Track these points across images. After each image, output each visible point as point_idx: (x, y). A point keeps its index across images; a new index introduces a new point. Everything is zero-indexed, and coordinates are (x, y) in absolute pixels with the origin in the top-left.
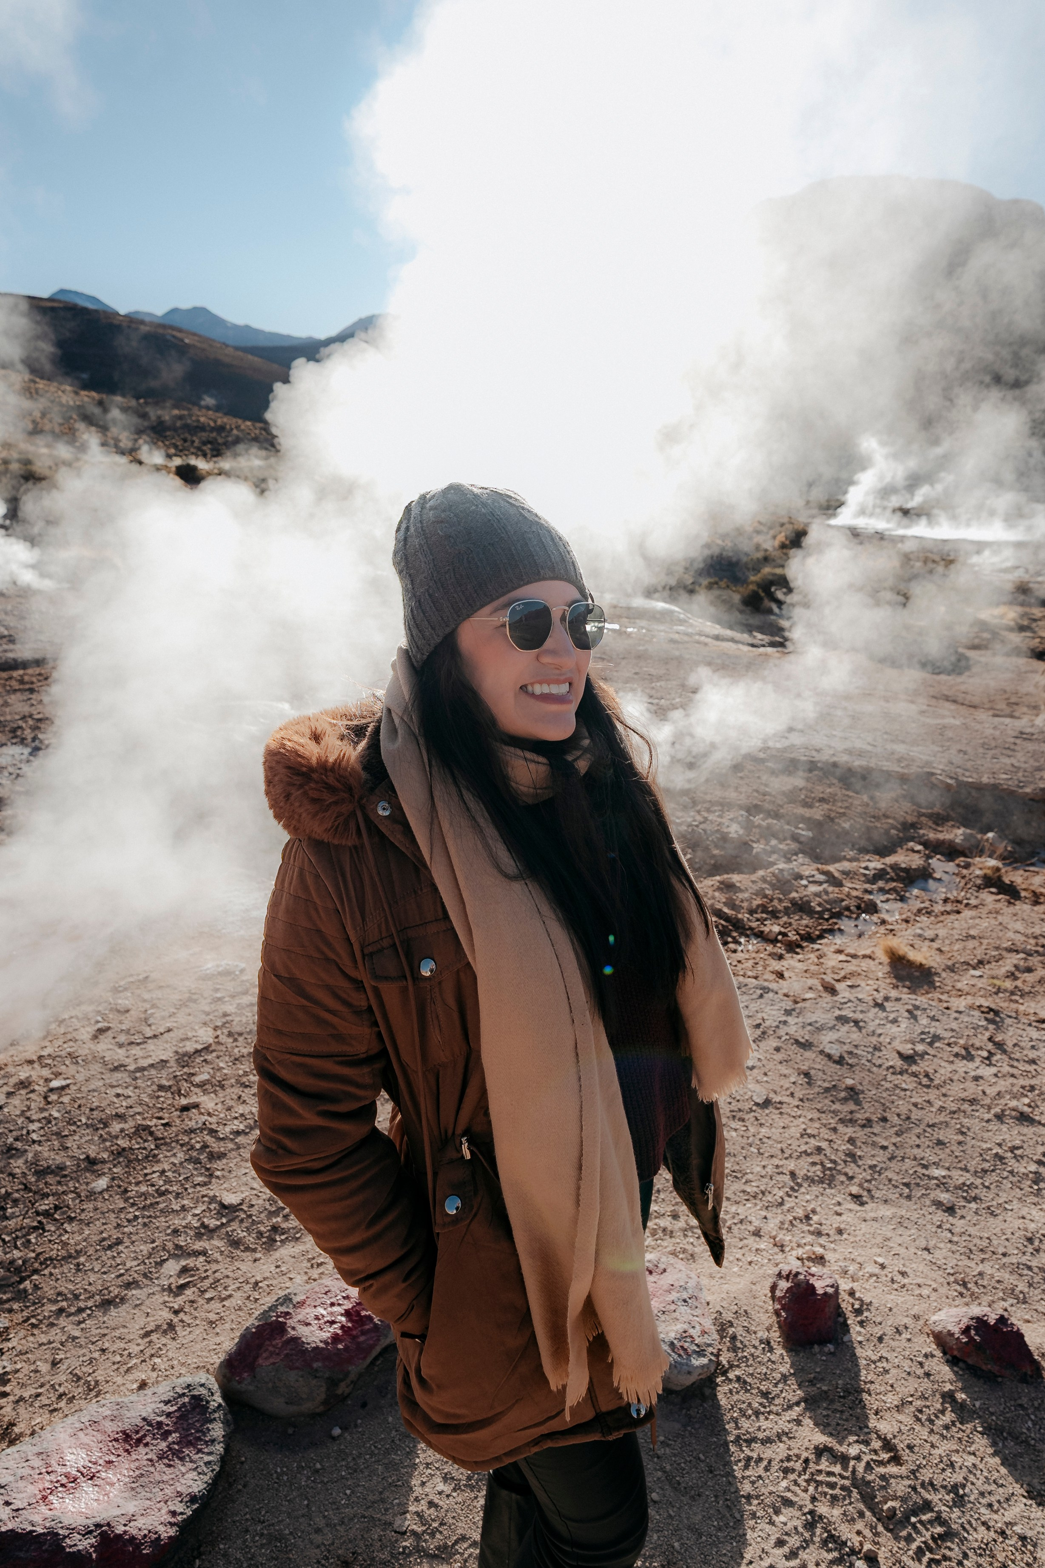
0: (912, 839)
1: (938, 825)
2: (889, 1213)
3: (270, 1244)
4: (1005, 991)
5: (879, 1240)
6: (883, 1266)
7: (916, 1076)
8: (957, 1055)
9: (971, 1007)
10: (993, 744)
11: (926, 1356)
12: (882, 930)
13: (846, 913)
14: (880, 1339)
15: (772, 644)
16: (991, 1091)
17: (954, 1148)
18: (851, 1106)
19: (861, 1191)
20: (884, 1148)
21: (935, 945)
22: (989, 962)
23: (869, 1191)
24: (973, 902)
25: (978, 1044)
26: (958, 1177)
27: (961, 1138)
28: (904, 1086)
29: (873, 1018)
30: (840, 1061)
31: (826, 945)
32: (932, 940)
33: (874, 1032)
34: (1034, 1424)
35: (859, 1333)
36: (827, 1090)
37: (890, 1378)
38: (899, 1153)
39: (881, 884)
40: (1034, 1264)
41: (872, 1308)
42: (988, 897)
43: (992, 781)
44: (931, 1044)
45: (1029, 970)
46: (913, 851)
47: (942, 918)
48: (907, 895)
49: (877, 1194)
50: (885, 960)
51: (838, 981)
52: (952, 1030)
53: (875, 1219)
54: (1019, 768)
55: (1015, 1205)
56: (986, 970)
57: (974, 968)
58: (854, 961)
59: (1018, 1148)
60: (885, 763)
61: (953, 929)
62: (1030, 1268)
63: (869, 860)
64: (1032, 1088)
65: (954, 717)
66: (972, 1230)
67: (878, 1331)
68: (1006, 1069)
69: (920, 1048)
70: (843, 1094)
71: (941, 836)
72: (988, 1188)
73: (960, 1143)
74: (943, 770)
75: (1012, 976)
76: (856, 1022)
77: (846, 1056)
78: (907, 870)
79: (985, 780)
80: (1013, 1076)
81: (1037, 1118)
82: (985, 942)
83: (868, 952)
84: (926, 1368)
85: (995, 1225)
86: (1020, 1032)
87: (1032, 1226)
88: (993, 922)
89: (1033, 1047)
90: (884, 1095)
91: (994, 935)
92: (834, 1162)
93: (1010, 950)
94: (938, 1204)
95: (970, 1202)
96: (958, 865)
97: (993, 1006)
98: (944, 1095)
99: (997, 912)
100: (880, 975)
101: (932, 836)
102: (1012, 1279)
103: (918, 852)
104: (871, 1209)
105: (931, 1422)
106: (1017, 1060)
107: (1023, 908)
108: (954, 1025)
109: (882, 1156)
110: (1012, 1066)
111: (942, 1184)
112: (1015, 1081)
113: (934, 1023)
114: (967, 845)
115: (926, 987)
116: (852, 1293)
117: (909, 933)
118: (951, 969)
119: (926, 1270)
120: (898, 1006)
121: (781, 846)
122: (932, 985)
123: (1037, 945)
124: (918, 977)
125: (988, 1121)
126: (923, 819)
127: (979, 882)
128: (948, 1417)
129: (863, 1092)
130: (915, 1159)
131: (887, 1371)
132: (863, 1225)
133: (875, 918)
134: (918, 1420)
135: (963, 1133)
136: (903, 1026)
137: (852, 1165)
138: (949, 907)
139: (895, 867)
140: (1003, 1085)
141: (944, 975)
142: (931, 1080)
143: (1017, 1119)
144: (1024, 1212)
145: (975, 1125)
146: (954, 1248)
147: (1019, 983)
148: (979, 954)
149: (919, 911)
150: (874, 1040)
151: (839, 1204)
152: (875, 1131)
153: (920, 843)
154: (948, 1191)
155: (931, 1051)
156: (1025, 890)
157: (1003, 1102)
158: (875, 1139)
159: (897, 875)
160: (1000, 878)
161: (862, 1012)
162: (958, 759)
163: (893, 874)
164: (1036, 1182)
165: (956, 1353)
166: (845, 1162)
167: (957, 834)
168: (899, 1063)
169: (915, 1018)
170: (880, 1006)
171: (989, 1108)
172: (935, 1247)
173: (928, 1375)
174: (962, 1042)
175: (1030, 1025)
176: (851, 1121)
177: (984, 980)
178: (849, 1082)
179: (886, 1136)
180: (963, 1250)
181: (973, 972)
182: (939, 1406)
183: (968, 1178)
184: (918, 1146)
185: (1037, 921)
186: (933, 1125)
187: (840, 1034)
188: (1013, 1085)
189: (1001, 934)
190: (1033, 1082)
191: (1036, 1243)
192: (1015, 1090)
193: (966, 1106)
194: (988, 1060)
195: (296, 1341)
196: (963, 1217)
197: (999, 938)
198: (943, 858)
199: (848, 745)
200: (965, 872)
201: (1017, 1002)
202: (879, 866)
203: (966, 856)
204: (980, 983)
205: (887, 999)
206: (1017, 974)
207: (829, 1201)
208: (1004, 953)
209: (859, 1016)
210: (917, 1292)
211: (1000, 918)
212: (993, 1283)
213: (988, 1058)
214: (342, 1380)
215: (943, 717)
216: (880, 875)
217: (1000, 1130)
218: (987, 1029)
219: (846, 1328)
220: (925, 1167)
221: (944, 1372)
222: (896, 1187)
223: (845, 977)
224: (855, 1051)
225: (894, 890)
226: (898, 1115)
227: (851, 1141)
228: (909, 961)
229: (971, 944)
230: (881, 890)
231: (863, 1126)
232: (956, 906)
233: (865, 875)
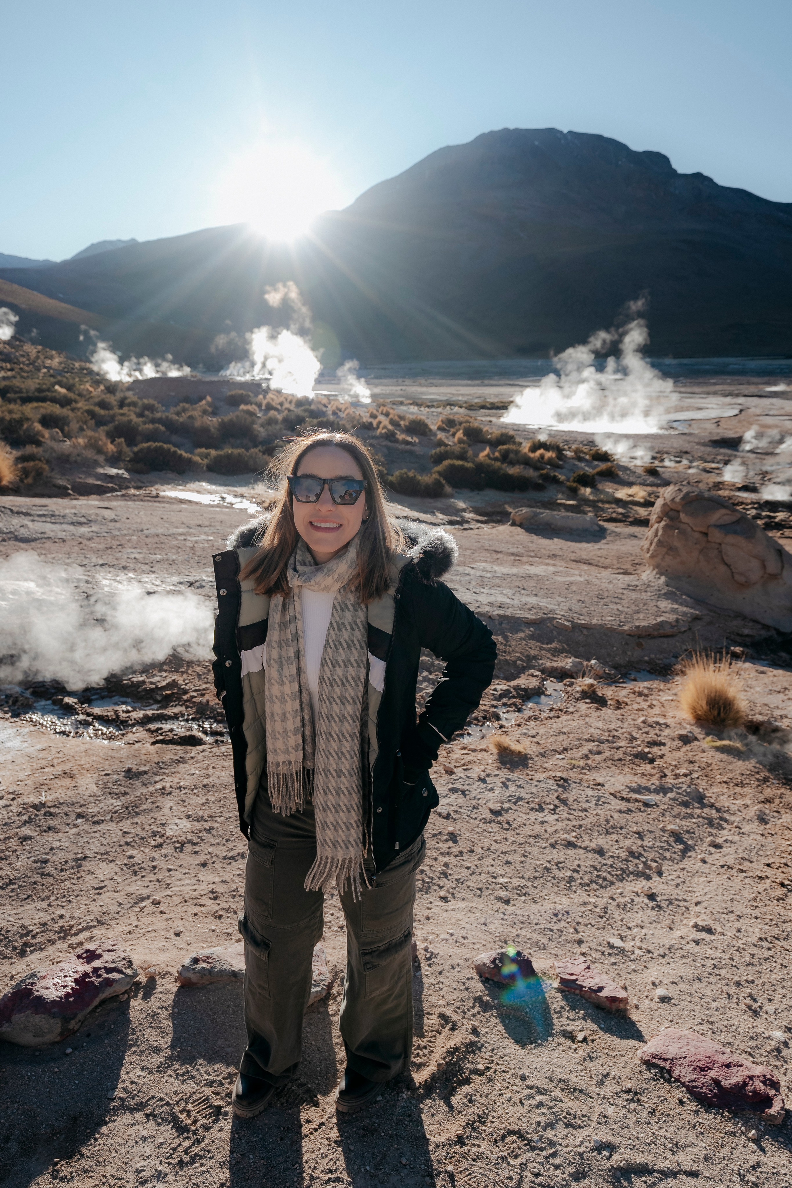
0: (533, 667)
1: (554, 656)
2: (464, 906)
3: (22, 954)
4: (578, 767)
5: (454, 920)
6: (452, 935)
7: (500, 824)
8: (532, 809)
9: (549, 778)
10: (606, 594)
11: (468, 979)
12: (499, 732)
13: (475, 722)
14: (440, 973)
15: (451, 523)
16: (550, 830)
17: (517, 865)
18: (450, 844)
19: (447, 895)
20: (468, 868)
21: (535, 740)
22: (571, 749)
23: (453, 894)
24: (571, 710)
25: (548, 800)
26: (516, 882)
27: (523, 859)
28: (490, 830)
29: (476, 789)
30: (448, 817)
31: (456, 745)
32: (533, 737)
33: (475, 797)
34: (530, 1010)
35: (427, 970)
36: (435, 835)
37: (442, 993)
38: (478, 870)
39: (505, 700)
40: (554, 928)
41: (438, 957)
42: (583, 706)
43: (600, 622)
44: (515, 803)
45: (599, 753)
46: (533, 676)
47: (545, 722)
48: (524, 707)
49: (458, 895)
50: (495, 751)
51: (456, 767)
52: (532, 793)
53: (453, 910)
54: (622, 612)
55: (552, 896)
56: (568, 755)
57: (560, 754)
58: (473, 754)
59: (561, 863)
60: (519, 612)
61: (551, 728)
62: (552, 930)
63: (498, 684)
64: (581, 826)
65: (580, 576)
66: (518, 912)
67: (439, 968)
68: (565, 815)
69: (506, 805)
70: (445, 837)
71: (555, 664)
72: (536, 887)
73: (522, 862)
74: (563, 616)
75: (586, 757)
76: (463, 792)
77: (452, 813)
78: (525, 690)
79: (594, 621)
80: (569, 820)
81: (579, 844)
82: (571, 736)
83: (484, 747)
84: (467, 985)
85: (535, 907)
86: (580, 792)
87: (559, 907)
88: (581, 722)
89: (587, 801)
90: (475, 836)
91: (580, 731)
92: (432, 878)
93: (588, 740)
94: (499, 899)
95: (521, 896)
96: (565, 685)
97: (564, 776)
98: (518, 834)
99: (587, 716)
100: (490, 761)
101: (548, 664)
102: (539, 937)
103: (537, 676)
104: (452, 904)
105: (464, 1013)
106: (574, 810)
107: (607, 712)
108: (534, 790)
109: (465, 873)
110: (570, 814)
111: (504, 887)
112: (569, 823)
113: (519, 790)
114: (575, 669)
115: (521, 767)
116: (426, 950)
117: (517, 733)
118: (543, 755)
119: (481, 935)
120: (496, 779)
121: (431, 677)
122: (526, 766)
123: (609, 736)
124: (517, 762)
125: (545, 848)
126: (543, 652)
127: (578, 695)
128: (477, 1009)
129: (460, 835)
130: (489, 873)
131: (441, 989)
132: (445, 914)
133: (496, 724)
134: (457, 1012)
135: (525, 856)
136: (497, 792)
137: (444, 879)
138: (552, 714)
139: (517, 688)
140: (560, 826)
141: (536, 759)
142: (510, 825)
143: (565, 846)
144: (557, 900)
145: (535, 851)
146: (504, 922)
147: (589, 762)
148: (565, 744)
149: (529, 718)
150: (474, 802)
151: (431, 903)
152: (464, 858)
153: (539, 670)
154: (507, 890)
155: (514, 807)
156: (611, 699)
157: (558, 835)
158: (463, 863)
159: (518, 693)
160: (594, 692)
161: (468, 785)
162: (577, 607)
163: (515, 693)
164: (569, 883)
165: (487, 975)
166: (439, 878)
167: (567, 662)
168: (489, 816)
169: (507, 787)
170: (483, 781)
171: (547, 840)
172: (491, 922)
173: (467, 989)
174: (537, 800)
175: (588, 787)
176: (448, 853)
177: (564, 761)
178: (451, 829)
179: (470, 861)
180: (508, 923)
181: (558, 756)
182: (471, 1005)
183: (523, 882)
184: (492, 866)
185: (615, 720)
186: (506, 853)
187: (450, 800)
188: (567, 825)
189: (585, 730)
190: (581, 823)
191: (560, 916)
192: (568, 828)
193: (531, 840)
194: (554, 811)
195: (40, 998)
196: (514, 905)
197: (582, 732)
198: (555, 680)
199: (492, 599)
200: (569, 689)
201: (585, 774)
202: (505, 687)
203: (573, 678)
204: (561, 763)
205: (488, 775)
206: (590, 756)
207: (424, 902)
208: (584, 743)
209: (466, 787)
210: (471, 946)
211: (587, 719)
212: (525, 940)
213: (554, 810)
214: (73, 1019)
215: (573, 575)
216: (505, 694)
217: (551, 853)
218: (556, 791)
219: (418, 968)
220: (495, 878)
221: (478, 987)
222: (472, 890)
223: (464, 765)
224: (460, 810)
225: (514, 704)
226: (482, 848)
227: (446, 865)
228: (510, 750)
229: (561, 738)
230: (505, 705)
231: (456, 856)
232: (557, 713)
233: (493, 695)
